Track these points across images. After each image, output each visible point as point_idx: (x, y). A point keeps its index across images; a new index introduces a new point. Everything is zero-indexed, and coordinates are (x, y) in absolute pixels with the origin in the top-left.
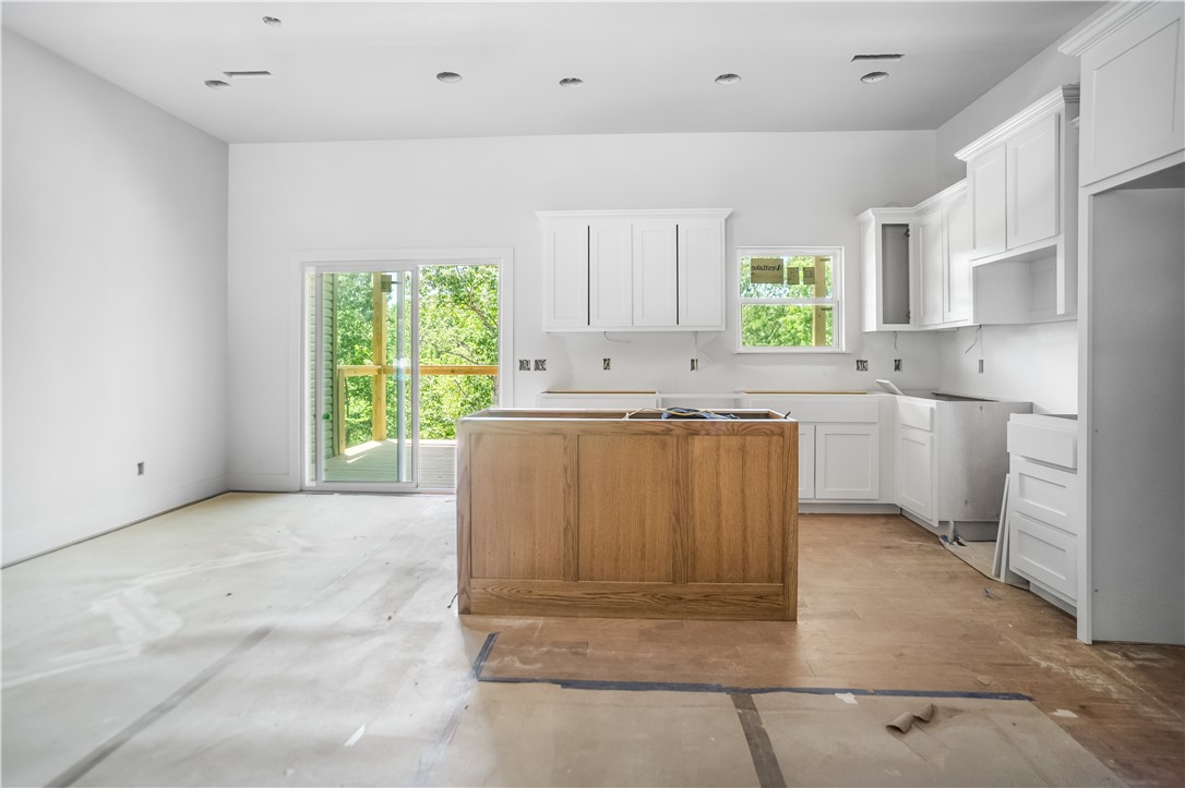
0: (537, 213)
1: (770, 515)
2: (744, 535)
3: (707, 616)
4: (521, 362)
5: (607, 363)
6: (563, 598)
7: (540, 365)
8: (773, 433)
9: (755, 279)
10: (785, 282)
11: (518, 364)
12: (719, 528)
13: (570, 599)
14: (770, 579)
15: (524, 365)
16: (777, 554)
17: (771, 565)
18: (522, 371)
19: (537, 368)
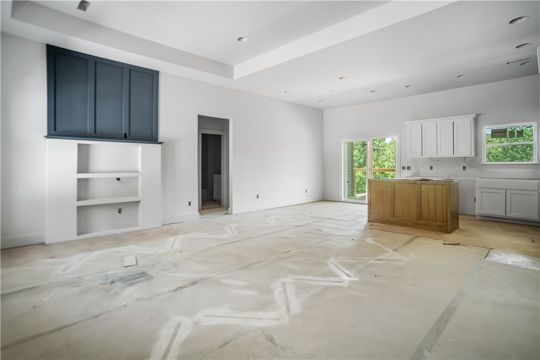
0: (405, 122)
1: (443, 206)
2: (436, 210)
3: (425, 229)
4: (403, 167)
5: (431, 168)
6: (390, 221)
7: (409, 168)
8: (443, 185)
9: (493, 136)
10: (508, 136)
11: (402, 168)
12: (429, 207)
13: (392, 221)
14: (443, 222)
15: (404, 168)
16: (445, 216)
17: (443, 218)
18: (404, 170)
19: (408, 169)
